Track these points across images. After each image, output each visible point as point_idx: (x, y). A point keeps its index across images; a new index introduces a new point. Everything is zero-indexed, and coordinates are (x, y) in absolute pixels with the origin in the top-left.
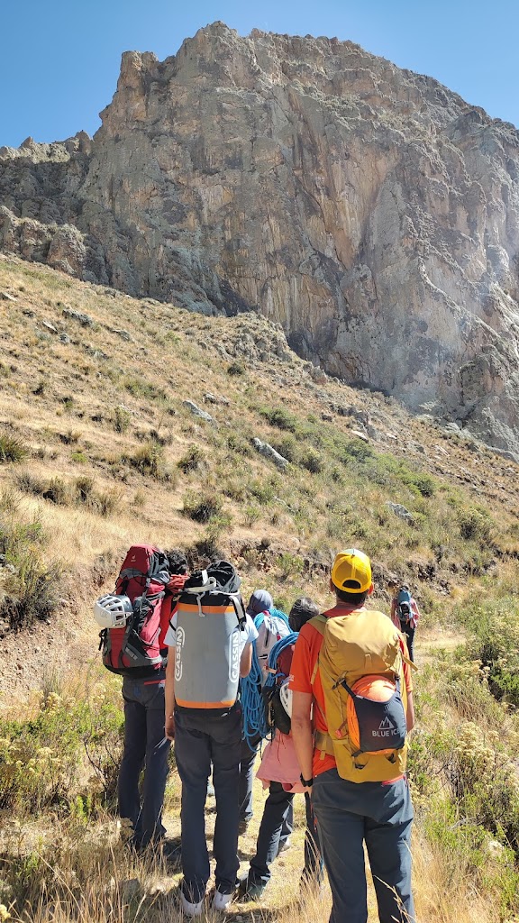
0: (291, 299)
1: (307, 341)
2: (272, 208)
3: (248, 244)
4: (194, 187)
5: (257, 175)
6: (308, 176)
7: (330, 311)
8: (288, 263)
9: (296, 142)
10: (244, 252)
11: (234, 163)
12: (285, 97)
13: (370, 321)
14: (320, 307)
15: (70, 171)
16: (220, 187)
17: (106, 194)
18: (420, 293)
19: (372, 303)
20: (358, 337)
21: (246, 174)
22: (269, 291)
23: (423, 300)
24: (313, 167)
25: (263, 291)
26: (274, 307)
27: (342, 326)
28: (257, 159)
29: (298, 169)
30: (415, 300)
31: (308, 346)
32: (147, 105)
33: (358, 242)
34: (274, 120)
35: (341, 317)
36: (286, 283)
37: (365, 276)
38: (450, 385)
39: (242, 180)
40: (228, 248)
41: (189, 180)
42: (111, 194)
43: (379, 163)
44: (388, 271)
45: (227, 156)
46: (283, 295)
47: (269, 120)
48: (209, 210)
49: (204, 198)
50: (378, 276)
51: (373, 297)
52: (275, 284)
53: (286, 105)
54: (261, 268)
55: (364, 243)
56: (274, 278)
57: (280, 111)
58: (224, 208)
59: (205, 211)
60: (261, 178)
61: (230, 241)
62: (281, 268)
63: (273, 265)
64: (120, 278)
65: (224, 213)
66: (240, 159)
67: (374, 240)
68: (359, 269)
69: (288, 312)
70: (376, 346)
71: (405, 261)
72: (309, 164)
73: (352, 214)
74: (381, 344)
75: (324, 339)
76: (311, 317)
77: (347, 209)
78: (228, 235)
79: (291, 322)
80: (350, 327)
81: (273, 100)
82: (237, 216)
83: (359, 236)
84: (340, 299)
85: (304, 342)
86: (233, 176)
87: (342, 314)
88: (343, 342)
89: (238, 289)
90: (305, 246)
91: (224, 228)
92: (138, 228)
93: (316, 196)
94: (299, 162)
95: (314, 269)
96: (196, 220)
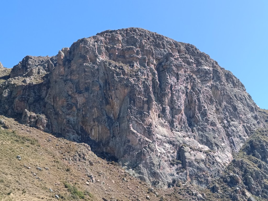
0: (99, 132)
1: (102, 143)
2: (95, 105)
3: (88, 116)
4: (76, 97)
5: (92, 94)
6: (107, 93)
7: (109, 135)
8: (98, 121)
9: (105, 82)
10: (87, 118)
11: (87, 89)
12: (104, 65)
13: (117, 139)
14: (107, 133)
15: (43, 88)
16: (83, 97)
17: (52, 100)
18: (129, 132)
19: (119, 133)
20: (114, 143)
21: (89, 94)
22: (93, 130)
23: (130, 134)
24: (109, 90)
25: (91, 130)
26: (94, 134)
27: (111, 139)
28: (93, 89)
29: (105, 90)
30: (128, 134)
31: (102, 145)
32: (64, 70)
33: (118, 114)
34: (100, 73)
35: (112, 136)
36: (97, 127)
37: (118, 126)
38: (134, 158)
39: (88, 96)
40: (83, 117)
41: (74, 95)
42: (53, 101)
43: (125, 90)
44: (123, 125)
45: (86, 86)
46: (96, 131)
47: (98, 73)
48: (79, 104)
49: (78, 100)
50: (121, 126)
51: (119, 132)
52: (95, 127)
53: (104, 67)
54: (91, 123)
55: (119, 115)
56: (94, 126)
57: (102, 70)
58: (83, 104)
59: (78, 105)
60: (93, 96)
61: (84, 114)
62: (96, 123)
63: (94, 122)
64: (54, 128)
65: (83, 106)
66: (89, 88)
67: (121, 114)
68: (117, 123)
69: (98, 135)
70: (118, 146)
71: (127, 122)
72: (108, 89)
73: (117, 106)
74: (119, 145)
75: (107, 143)
76: (104, 136)
77: (116, 105)
78: (84, 113)
79: (98, 138)
80: (113, 140)
81: (100, 66)
82: (86, 107)
83: (119, 112)
84: (112, 131)
85: (101, 144)
86: (86, 94)
87: (112, 135)
88: (111, 144)
89: (85, 129)
90: (104, 115)
91: (83, 111)
92: (60, 112)
93: (109, 99)
94: (105, 88)
95: (105, 123)
96: (75, 108)
